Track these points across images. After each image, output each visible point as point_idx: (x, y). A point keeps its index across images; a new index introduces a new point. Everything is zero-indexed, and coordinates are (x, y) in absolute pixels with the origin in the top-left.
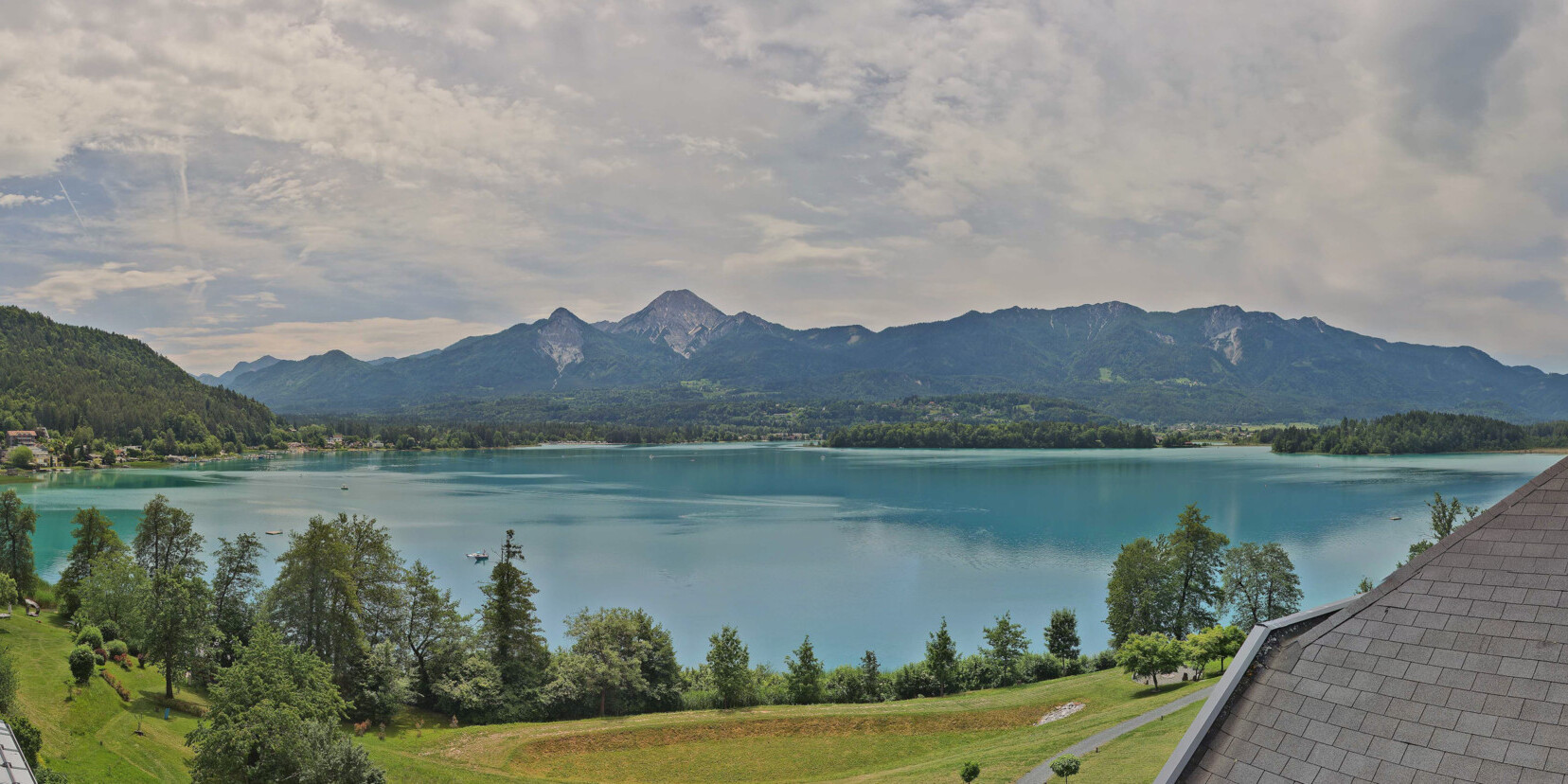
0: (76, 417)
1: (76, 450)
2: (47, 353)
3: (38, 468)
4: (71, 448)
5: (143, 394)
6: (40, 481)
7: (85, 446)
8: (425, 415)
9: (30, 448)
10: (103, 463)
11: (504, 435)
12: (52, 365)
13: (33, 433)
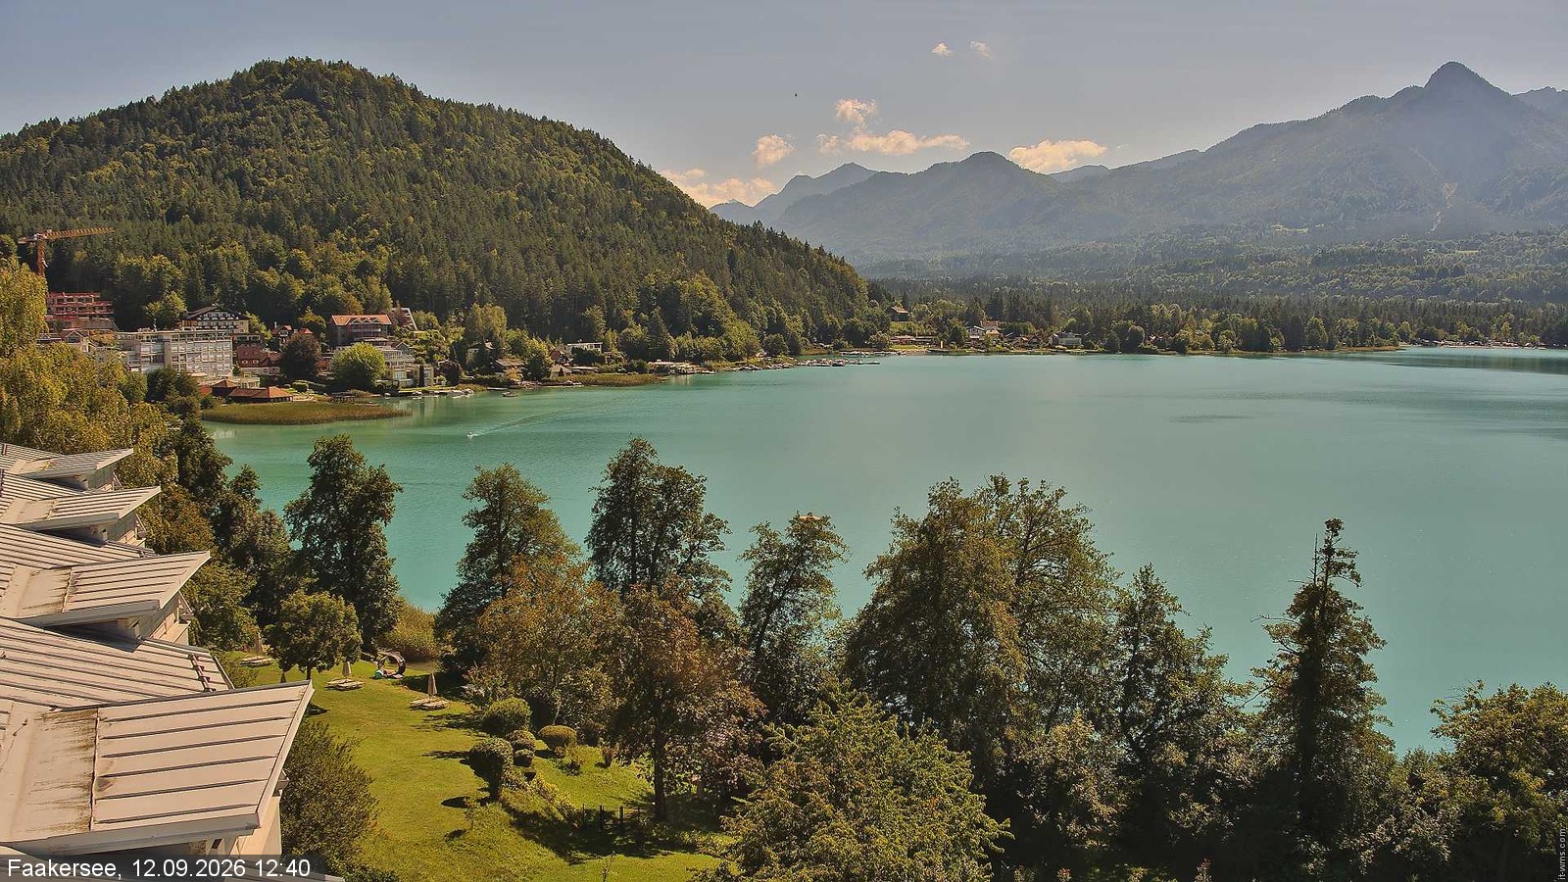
0: (470, 287)
1: (471, 353)
2: (410, 157)
3: (394, 391)
4: (459, 349)
5: (602, 240)
6: (401, 414)
7: (488, 345)
8: (1168, 284)
9: (377, 348)
10: (526, 378)
11: (1328, 325)
12: (422, 183)
13: (384, 319)
